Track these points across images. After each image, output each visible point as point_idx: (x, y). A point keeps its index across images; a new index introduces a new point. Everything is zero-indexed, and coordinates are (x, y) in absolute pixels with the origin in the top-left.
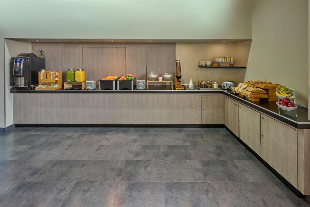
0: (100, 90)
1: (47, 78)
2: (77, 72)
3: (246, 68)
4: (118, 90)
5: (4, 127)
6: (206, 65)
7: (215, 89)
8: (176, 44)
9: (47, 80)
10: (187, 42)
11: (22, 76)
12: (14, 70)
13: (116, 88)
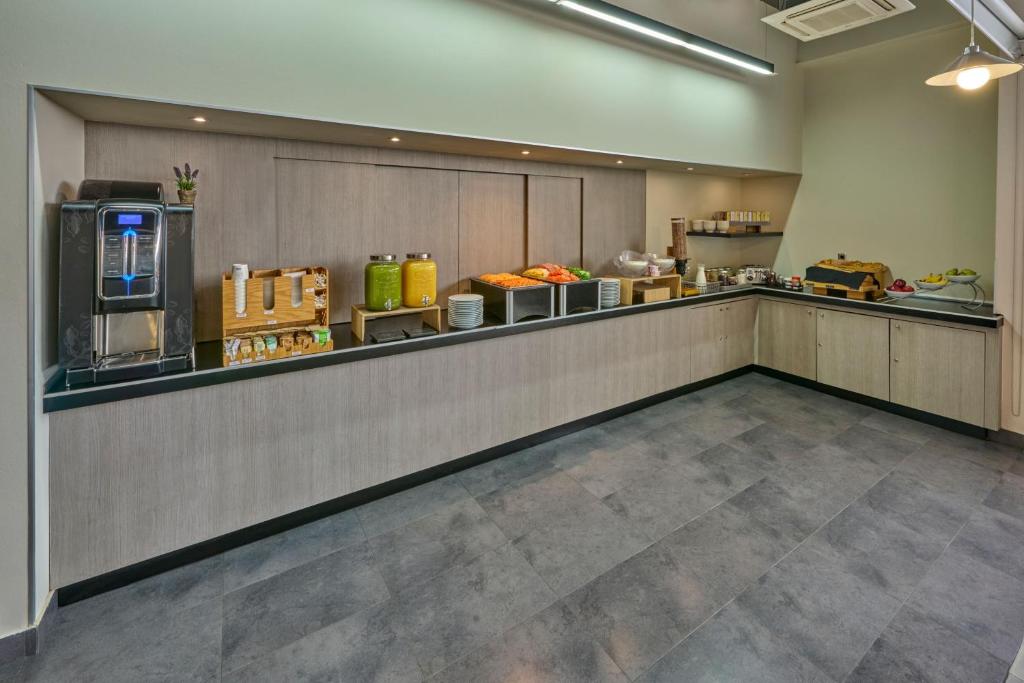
0: (512, 325)
1: (271, 305)
2: (414, 266)
3: (781, 234)
4: (564, 315)
5: (24, 628)
6: (704, 231)
7: (743, 286)
8: (647, 174)
9: (272, 312)
10: (690, 172)
11: (154, 304)
12: (101, 274)
13: (557, 313)
